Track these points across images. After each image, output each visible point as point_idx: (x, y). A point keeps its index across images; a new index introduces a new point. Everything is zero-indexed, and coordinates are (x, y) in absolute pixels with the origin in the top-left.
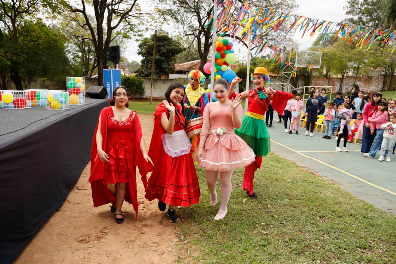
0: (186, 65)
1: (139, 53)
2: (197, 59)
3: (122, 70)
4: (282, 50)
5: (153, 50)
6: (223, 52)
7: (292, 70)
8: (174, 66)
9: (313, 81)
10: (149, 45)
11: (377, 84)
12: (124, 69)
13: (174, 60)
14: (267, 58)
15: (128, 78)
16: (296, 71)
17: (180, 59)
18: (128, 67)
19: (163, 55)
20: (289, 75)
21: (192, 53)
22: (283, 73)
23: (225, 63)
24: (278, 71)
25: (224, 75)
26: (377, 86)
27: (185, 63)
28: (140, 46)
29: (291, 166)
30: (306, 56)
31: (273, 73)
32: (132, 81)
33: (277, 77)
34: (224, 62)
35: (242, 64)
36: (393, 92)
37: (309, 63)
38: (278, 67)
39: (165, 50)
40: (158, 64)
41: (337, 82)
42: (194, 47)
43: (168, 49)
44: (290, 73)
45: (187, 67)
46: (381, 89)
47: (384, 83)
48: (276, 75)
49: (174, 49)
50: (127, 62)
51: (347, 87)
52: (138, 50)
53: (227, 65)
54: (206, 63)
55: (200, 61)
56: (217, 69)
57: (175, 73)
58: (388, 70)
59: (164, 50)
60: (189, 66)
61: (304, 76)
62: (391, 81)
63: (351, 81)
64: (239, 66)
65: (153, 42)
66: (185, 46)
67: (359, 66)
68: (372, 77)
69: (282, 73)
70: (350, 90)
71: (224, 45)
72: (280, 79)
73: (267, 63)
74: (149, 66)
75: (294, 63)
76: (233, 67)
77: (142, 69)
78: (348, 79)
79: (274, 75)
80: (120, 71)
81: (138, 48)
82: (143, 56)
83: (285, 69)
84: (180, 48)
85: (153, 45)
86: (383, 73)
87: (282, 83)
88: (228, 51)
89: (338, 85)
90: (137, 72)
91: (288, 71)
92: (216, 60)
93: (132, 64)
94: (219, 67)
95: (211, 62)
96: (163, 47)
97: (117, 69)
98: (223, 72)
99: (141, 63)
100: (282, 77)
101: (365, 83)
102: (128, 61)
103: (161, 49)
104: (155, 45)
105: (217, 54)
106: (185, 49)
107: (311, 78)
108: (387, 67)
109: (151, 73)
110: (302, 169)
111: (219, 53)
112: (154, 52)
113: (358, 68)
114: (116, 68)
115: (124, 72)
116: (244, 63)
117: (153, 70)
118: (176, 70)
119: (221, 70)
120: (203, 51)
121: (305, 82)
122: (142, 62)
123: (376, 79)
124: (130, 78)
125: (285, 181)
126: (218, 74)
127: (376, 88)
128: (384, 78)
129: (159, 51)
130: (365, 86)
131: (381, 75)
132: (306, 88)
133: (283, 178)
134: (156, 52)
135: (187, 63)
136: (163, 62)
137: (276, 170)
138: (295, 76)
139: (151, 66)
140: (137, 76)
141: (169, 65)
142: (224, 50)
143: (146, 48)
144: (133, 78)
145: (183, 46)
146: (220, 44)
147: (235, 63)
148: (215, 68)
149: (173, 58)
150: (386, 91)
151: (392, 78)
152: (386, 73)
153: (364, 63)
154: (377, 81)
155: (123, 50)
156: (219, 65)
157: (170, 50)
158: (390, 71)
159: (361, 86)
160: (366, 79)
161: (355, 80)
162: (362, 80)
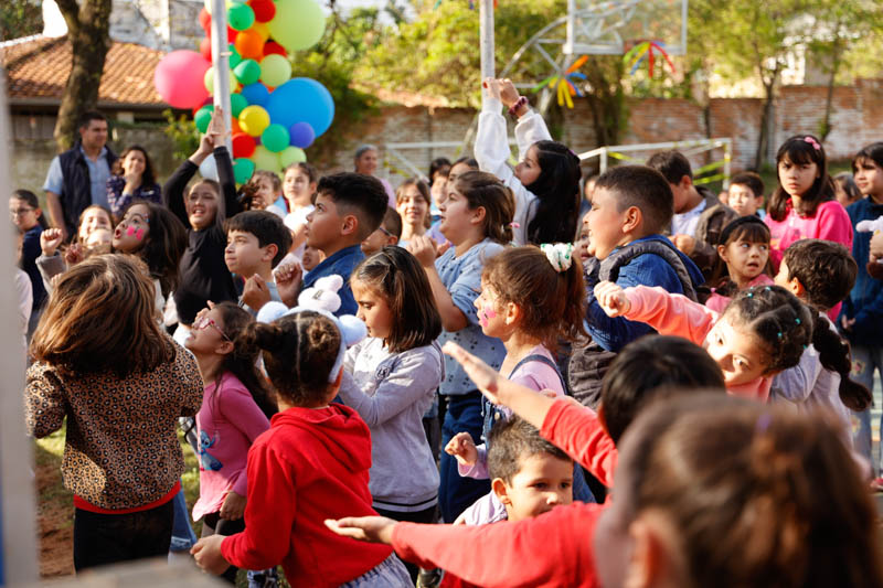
9: (634, 121)
41: (744, 117)
63: (808, 106)
78: (792, 97)
89: (752, 131)
101: (874, 114)
107: (625, 106)
113: (836, 45)
121: (596, 126)
159: (854, 130)
160: (876, 93)
161: (824, 102)
162: (860, 102)
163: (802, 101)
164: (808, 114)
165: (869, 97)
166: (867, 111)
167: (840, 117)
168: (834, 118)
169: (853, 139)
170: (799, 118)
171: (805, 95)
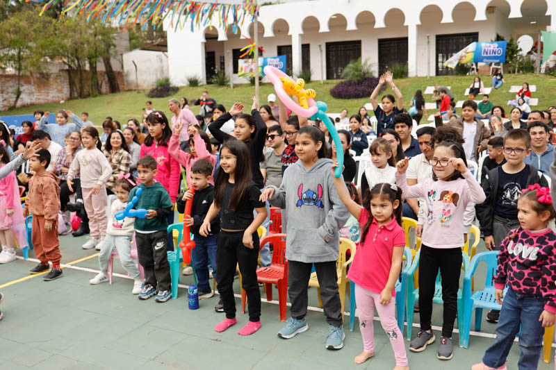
11: (59, 88)
26: (60, 91)
36: (88, 99)
46: (68, 95)
47: (71, 84)
51: (5, 96)
58: (73, 61)
62: (81, 80)
63: (11, 83)
67: (19, 53)
68: (47, 75)
70: (13, 103)
78: (3, 80)
86: (67, 67)
101: (39, 87)
108: (70, 55)
113: (20, 59)
123: (56, 79)
127: (60, 95)
128: (70, 76)
130: (39, 92)
131: (62, 70)
150: (76, 98)
151: (81, 74)
152: (70, 66)
153: (27, 47)
154: (59, 81)
158: (76, 62)
159: (31, 93)
160: (39, 79)
161: (17, 82)
162: (33, 82)
163: (9, 81)
164: (11, 87)
165: (35, 80)
166: (36, 86)
167: (24, 88)
168: (22, 89)
169: (31, 97)
170: (7, 89)
171: (9, 79)
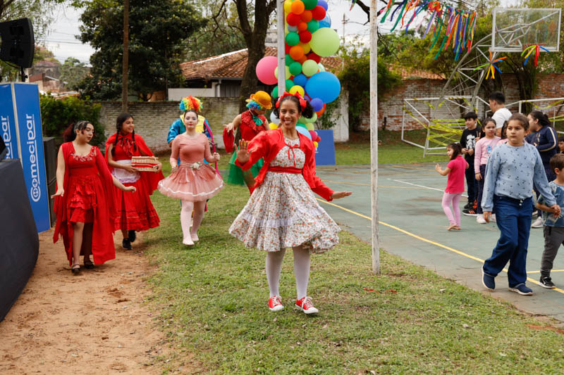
0: (212, 62)
1: (85, 38)
2: (236, 48)
3: (40, 84)
4: (454, 13)
5: (121, 29)
6: (304, 25)
7: (485, 61)
8: (178, 67)
9: (543, 85)
10: (111, 14)
12: (45, 80)
13: (179, 51)
14: (417, 35)
15: (59, 102)
16: (496, 64)
17: (195, 48)
18: (57, 74)
19: (147, 40)
20: (476, 75)
21: (224, 32)
22: (460, 70)
23: (312, 56)
24: (448, 66)
25: (310, 85)
27: (208, 60)
28: (86, 18)
29: (504, 312)
30: (520, 20)
31: (434, 73)
32: (71, 110)
33: (445, 81)
34: (307, 51)
35: (355, 53)
37: (529, 40)
38: (446, 54)
39: (154, 28)
40: (138, 63)
42: (228, 17)
43: (160, 24)
44: (479, 68)
45: (212, 68)
48: (444, 76)
49: (176, 23)
50: (53, 61)
52: (82, 28)
53: (317, 59)
54: (262, 56)
55: (244, 51)
56: (291, 71)
57: (185, 87)
59: (150, 26)
60: (218, 66)
61: (517, 74)
64: (347, 59)
65: (120, 8)
66: (204, 16)
69: (458, 71)
71: (306, 9)
72: (455, 86)
73: (416, 46)
74: (114, 71)
75: (490, 43)
76: (331, 63)
77: (96, 78)
79: (436, 77)
80: (36, 86)
81: (82, 23)
82: (96, 45)
83: (466, 60)
84: (193, 20)
85: (121, 15)
87: (460, 97)
88: (318, 23)
90: (83, 87)
91: (474, 63)
92: (288, 47)
93: (67, 66)
94: (297, 64)
95: (274, 53)
96: (149, 19)
97: (27, 81)
98: (308, 78)
99: (91, 63)
100: (458, 82)
102: (55, 58)
103: (143, 26)
104: (126, 16)
105: (290, 31)
106: (204, 23)
109: (119, 89)
110: (535, 319)
111: (295, 28)
112: (126, 34)
114: (23, 78)
115: (48, 88)
116: (360, 50)
117: (125, 80)
118: (184, 78)
119: (302, 73)
120: (252, 26)
122: (94, 59)
124: (64, 102)
125: (492, 357)
126: (296, 84)
129: (136, 30)
132: (523, 105)
133: (487, 349)
134: (129, 34)
135: (212, 59)
136: (152, 58)
137: (465, 325)
138: (493, 77)
139: (120, 70)
140: (82, 97)
141: (165, 66)
142: (306, 21)
143: (101, 23)
144: (74, 103)
145: (200, 14)
146: (295, 8)
147: (337, 53)
148: (287, 68)
149: (176, 47)
155: (40, 31)
156: (296, 61)
157: (168, 27)
